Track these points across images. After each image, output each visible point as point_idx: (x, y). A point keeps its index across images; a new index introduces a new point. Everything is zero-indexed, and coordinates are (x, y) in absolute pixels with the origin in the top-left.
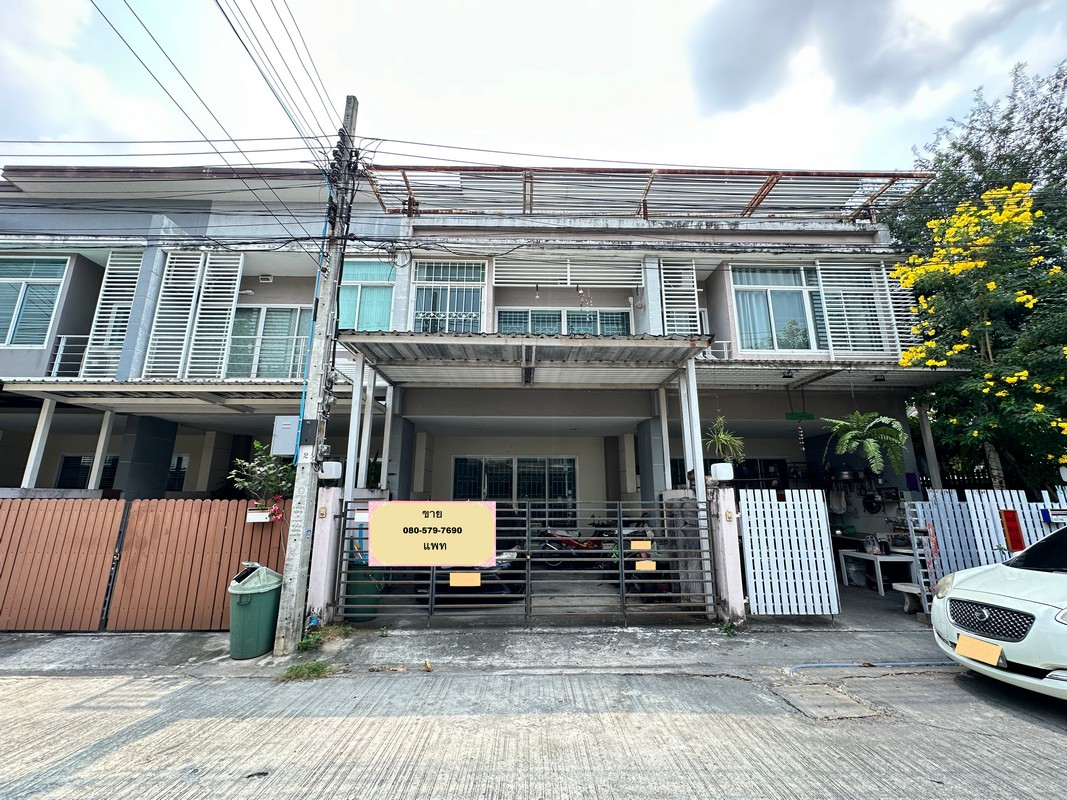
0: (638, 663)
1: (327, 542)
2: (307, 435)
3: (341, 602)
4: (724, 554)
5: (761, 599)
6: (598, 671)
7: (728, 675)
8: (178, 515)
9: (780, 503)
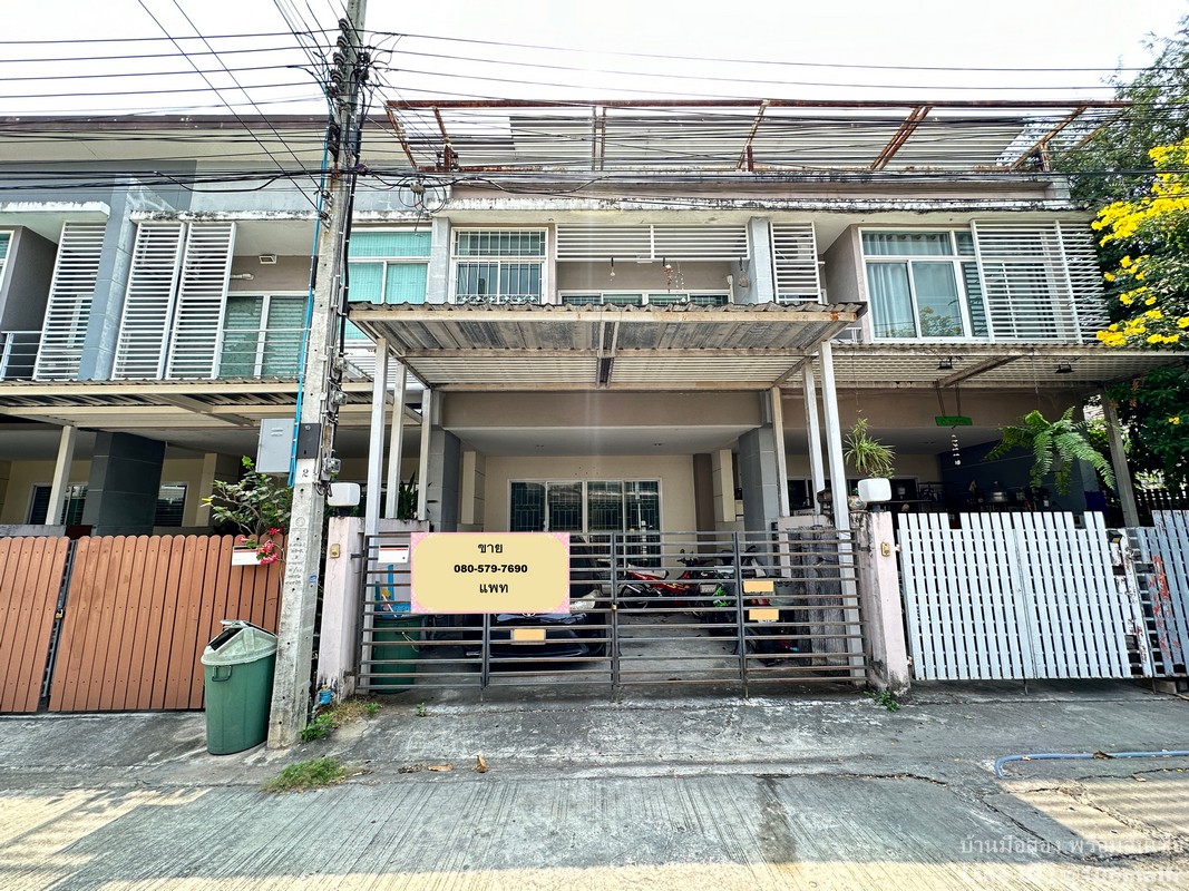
0: (777, 756)
1: (342, 591)
2: (305, 443)
3: (364, 669)
4: (879, 600)
5: (929, 659)
6: (724, 770)
7: (910, 775)
8: (140, 556)
9: (954, 531)
